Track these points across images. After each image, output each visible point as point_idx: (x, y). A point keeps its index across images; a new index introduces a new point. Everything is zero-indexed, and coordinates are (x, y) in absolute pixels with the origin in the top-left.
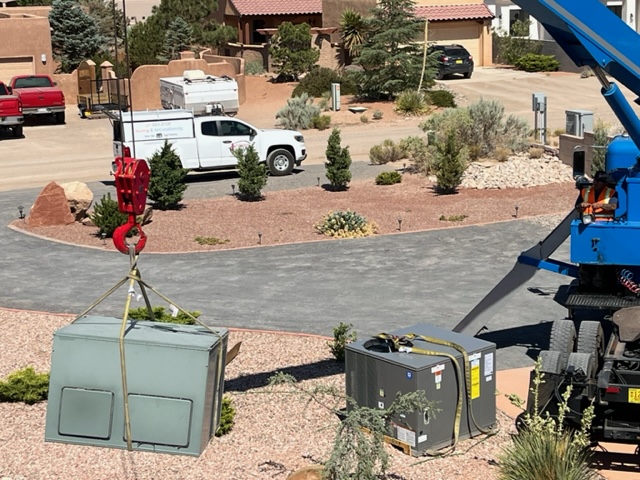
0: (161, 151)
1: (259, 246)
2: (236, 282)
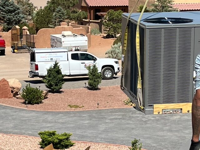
0: (53, 66)
1: (97, 109)
2: (88, 123)
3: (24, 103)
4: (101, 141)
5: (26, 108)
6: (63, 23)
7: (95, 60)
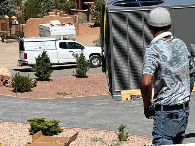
0: (42, 54)
2: (76, 110)
3: (14, 91)
4: (89, 127)
5: (16, 96)
6: (51, 12)
7: (82, 48)
